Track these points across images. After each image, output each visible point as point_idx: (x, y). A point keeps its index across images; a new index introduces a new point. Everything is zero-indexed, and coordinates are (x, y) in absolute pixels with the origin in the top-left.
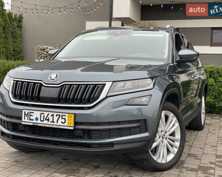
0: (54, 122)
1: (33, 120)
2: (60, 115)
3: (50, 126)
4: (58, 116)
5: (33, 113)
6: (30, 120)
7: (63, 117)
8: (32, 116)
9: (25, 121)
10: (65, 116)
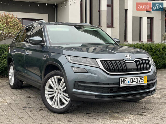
0: (138, 82)
1: (127, 83)
2: (140, 78)
3: (136, 85)
4: (140, 79)
5: (126, 79)
6: (125, 83)
7: (142, 79)
8: (126, 80)
9: (122, 84)
10: (143, 78)
